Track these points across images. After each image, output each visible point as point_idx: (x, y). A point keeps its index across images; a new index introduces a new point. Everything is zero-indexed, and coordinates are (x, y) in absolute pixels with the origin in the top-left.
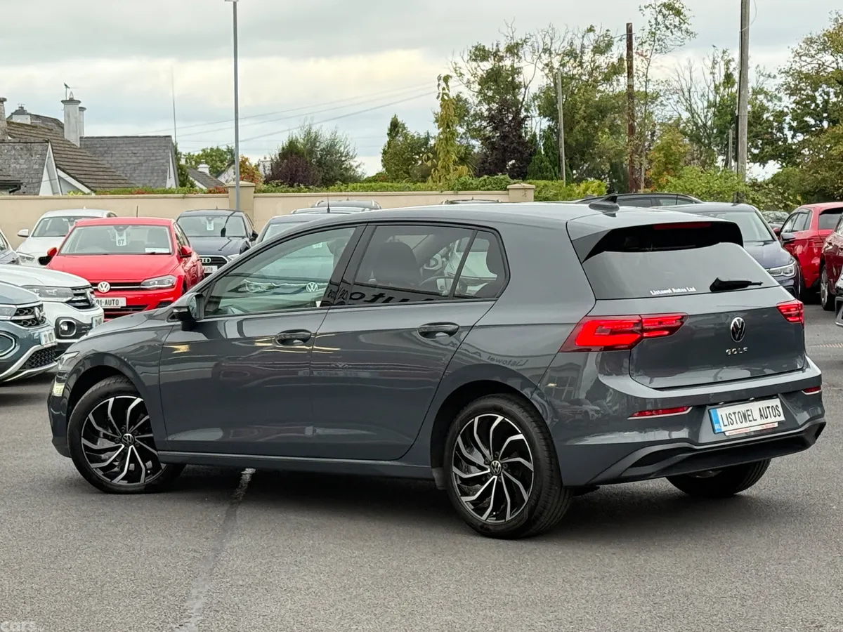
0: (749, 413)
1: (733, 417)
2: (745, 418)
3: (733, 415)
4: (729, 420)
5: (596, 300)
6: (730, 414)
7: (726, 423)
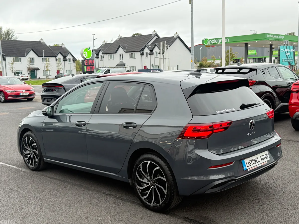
0: (257, 159)
1: (251, 162)
2: (255, 162)
3: (251, 161)
4: (249, 164)
5: (193, 116)
6: (249, 161)
7: (248, 165)
